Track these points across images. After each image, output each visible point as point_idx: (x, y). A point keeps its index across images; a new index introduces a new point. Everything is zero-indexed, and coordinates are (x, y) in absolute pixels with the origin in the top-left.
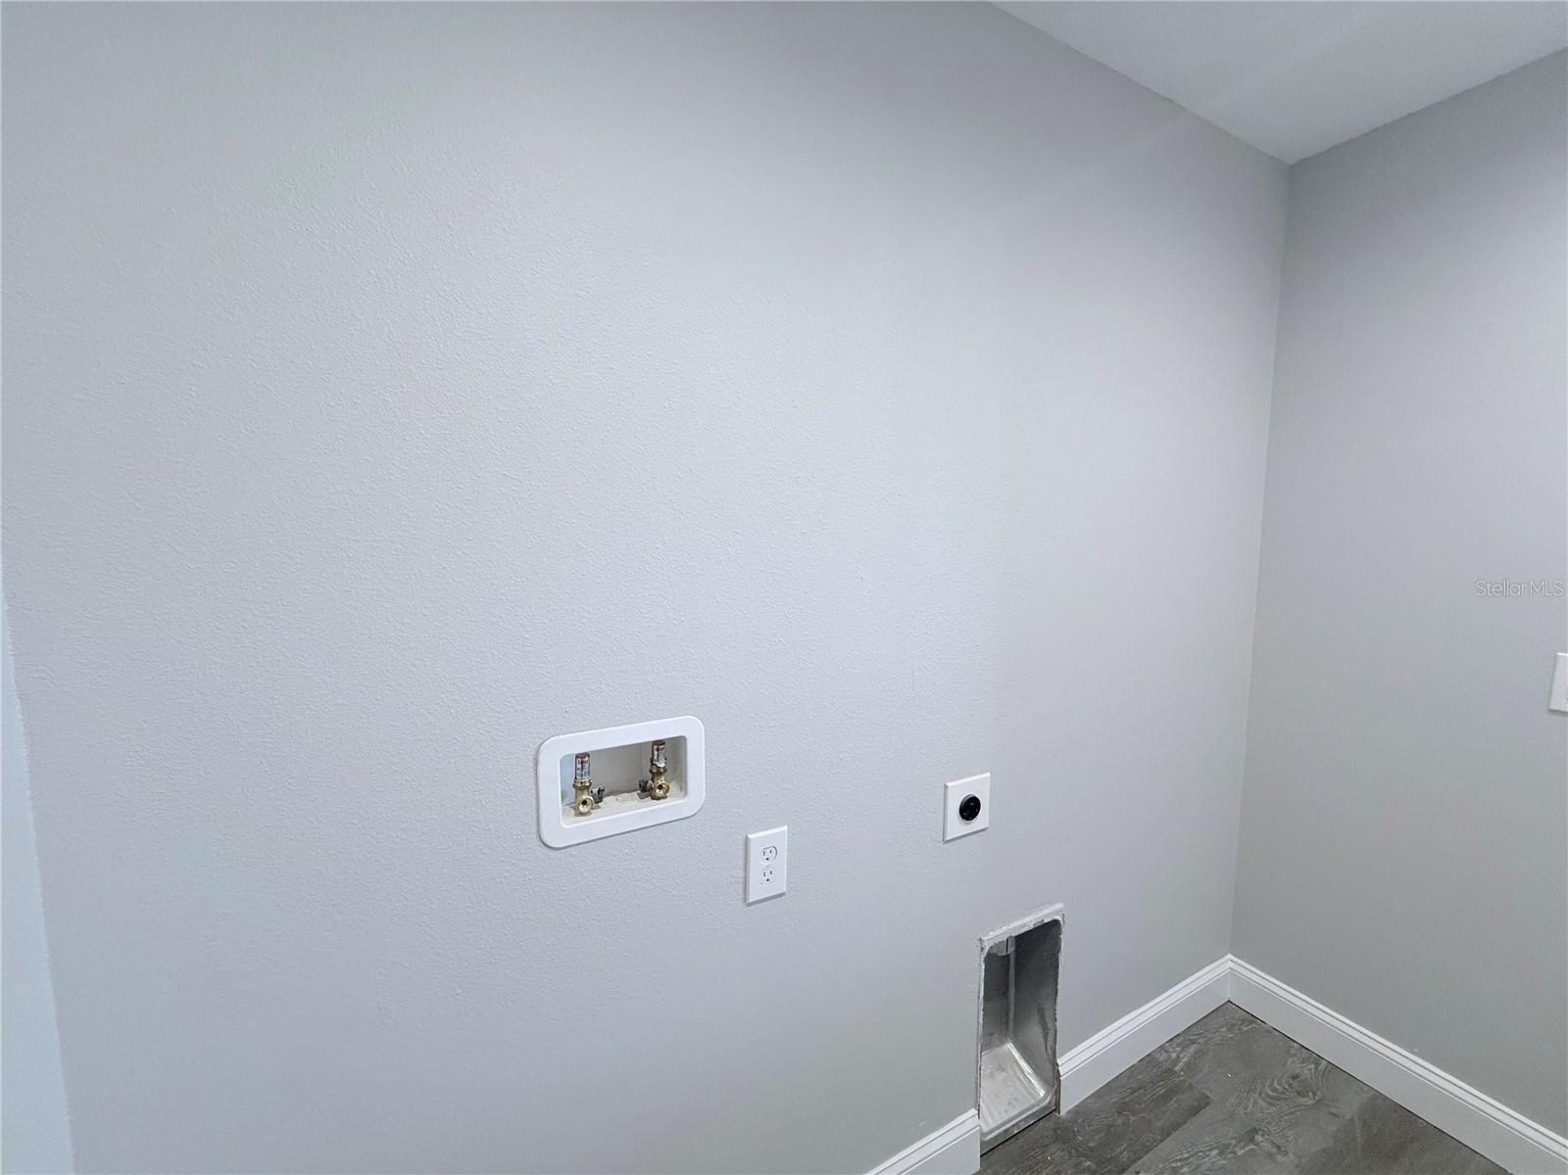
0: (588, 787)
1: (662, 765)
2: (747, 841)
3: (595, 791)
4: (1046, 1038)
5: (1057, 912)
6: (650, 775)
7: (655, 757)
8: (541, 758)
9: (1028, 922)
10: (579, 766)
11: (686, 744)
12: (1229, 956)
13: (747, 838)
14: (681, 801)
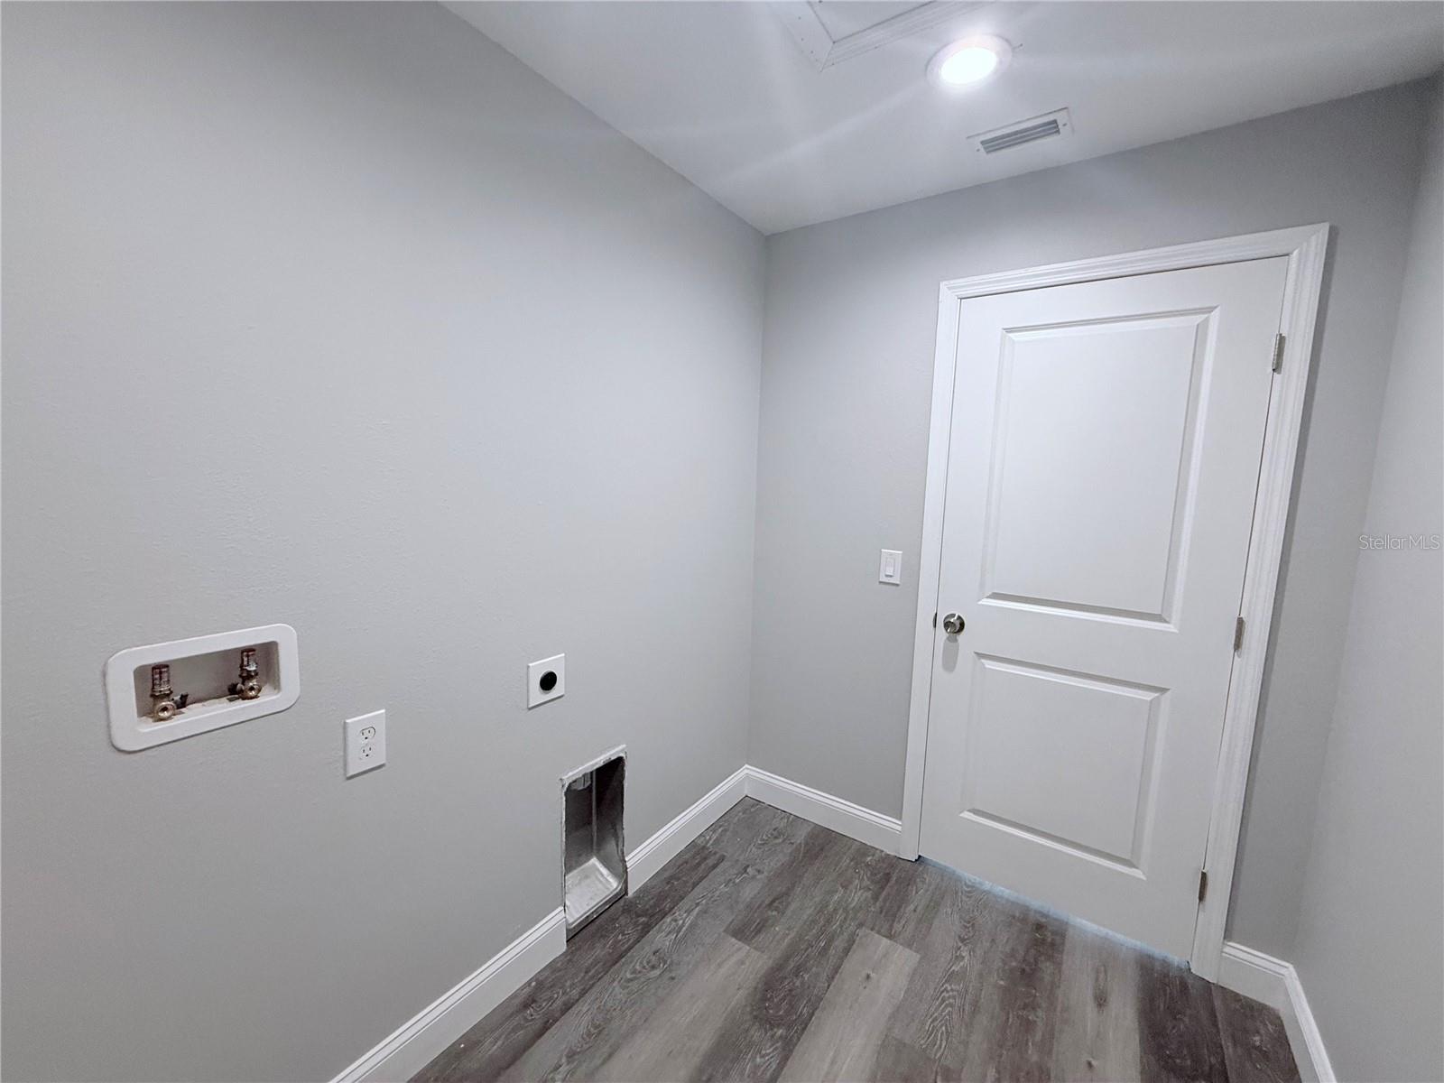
0: (168, 695)
1: (252, 668)
2: (345, 726)
3: (177, 698)
4: (617, 845)
5: (622, 751)
6: (241, 679)
7: (245, 663)
8: (111, 672)
9: (600, 761)
10: (157, 676)
11: (277, 649)
12: (747, 766)
13: (345, 723)
14: (274, 697)
